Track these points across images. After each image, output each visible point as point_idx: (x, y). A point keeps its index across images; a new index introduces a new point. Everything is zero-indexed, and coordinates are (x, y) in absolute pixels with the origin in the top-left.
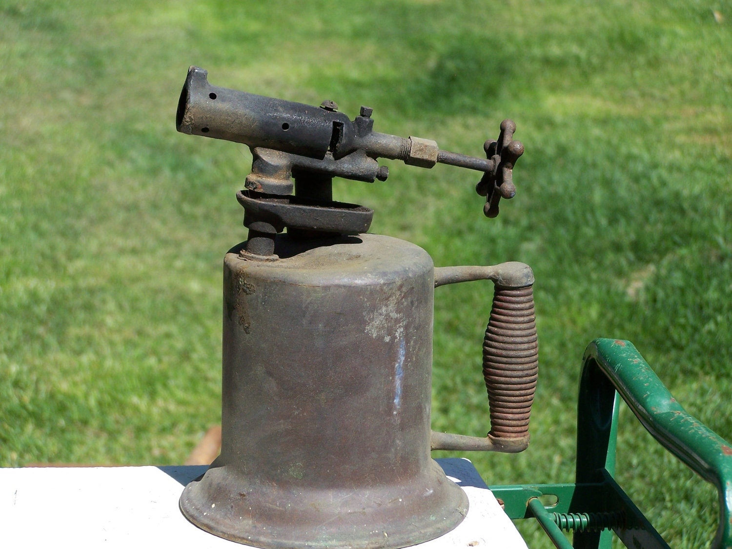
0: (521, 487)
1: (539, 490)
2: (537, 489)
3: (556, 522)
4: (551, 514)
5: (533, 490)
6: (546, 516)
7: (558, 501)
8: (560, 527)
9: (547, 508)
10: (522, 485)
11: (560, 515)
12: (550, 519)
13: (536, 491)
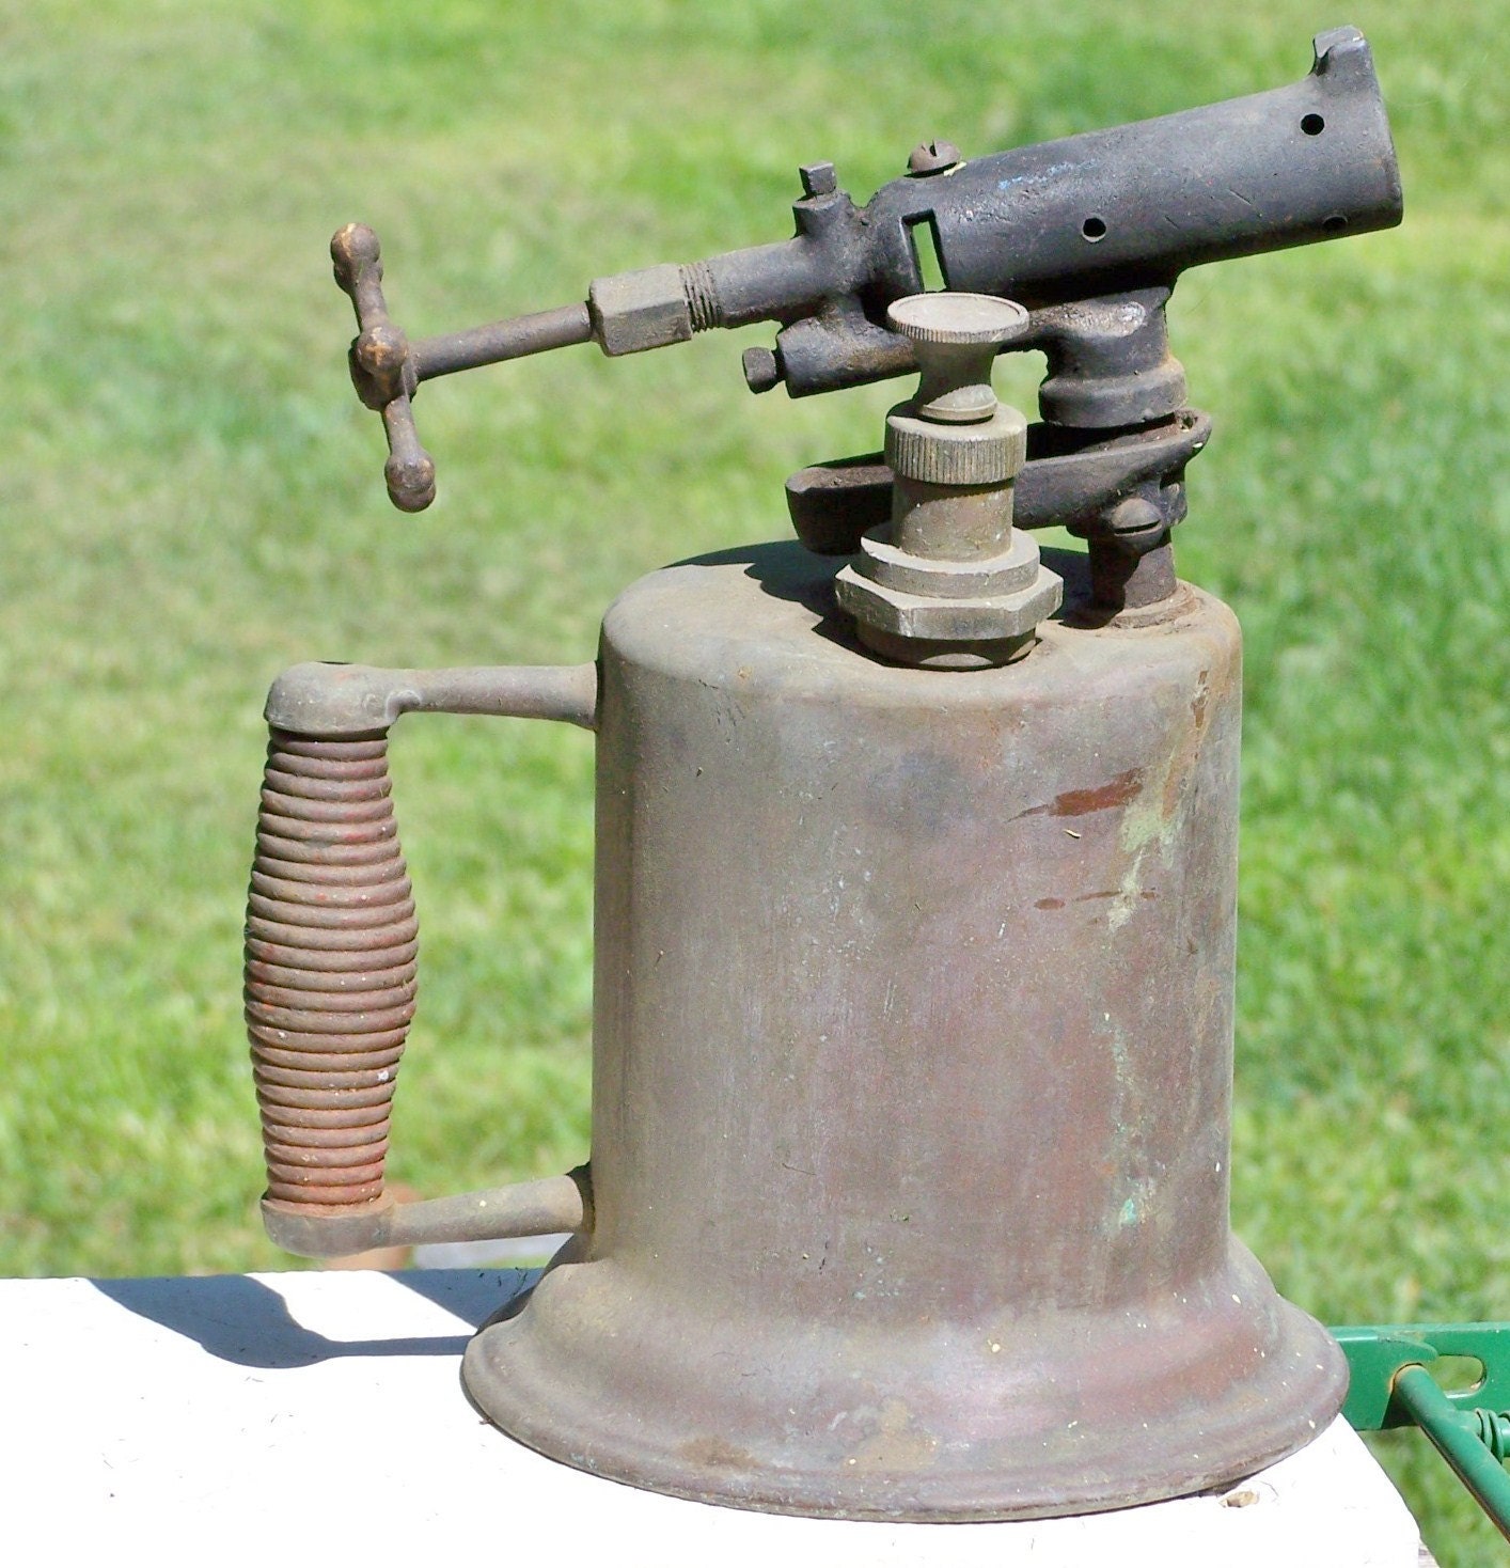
0: (1373, 1333)
1: (1425, 1341)
2: (1421, 1338)
3: (1482, 1436)
4: (1467, 1413)
5: (1409, 1340)
6: (1450, 1420)
7: (1485, 1375)
8: (1495, 1450)
9: (1456, 1396)
10: (1374, 1328)
11: (1494, 1415)
12: (1465, 1427)
13: (1419, 1343)
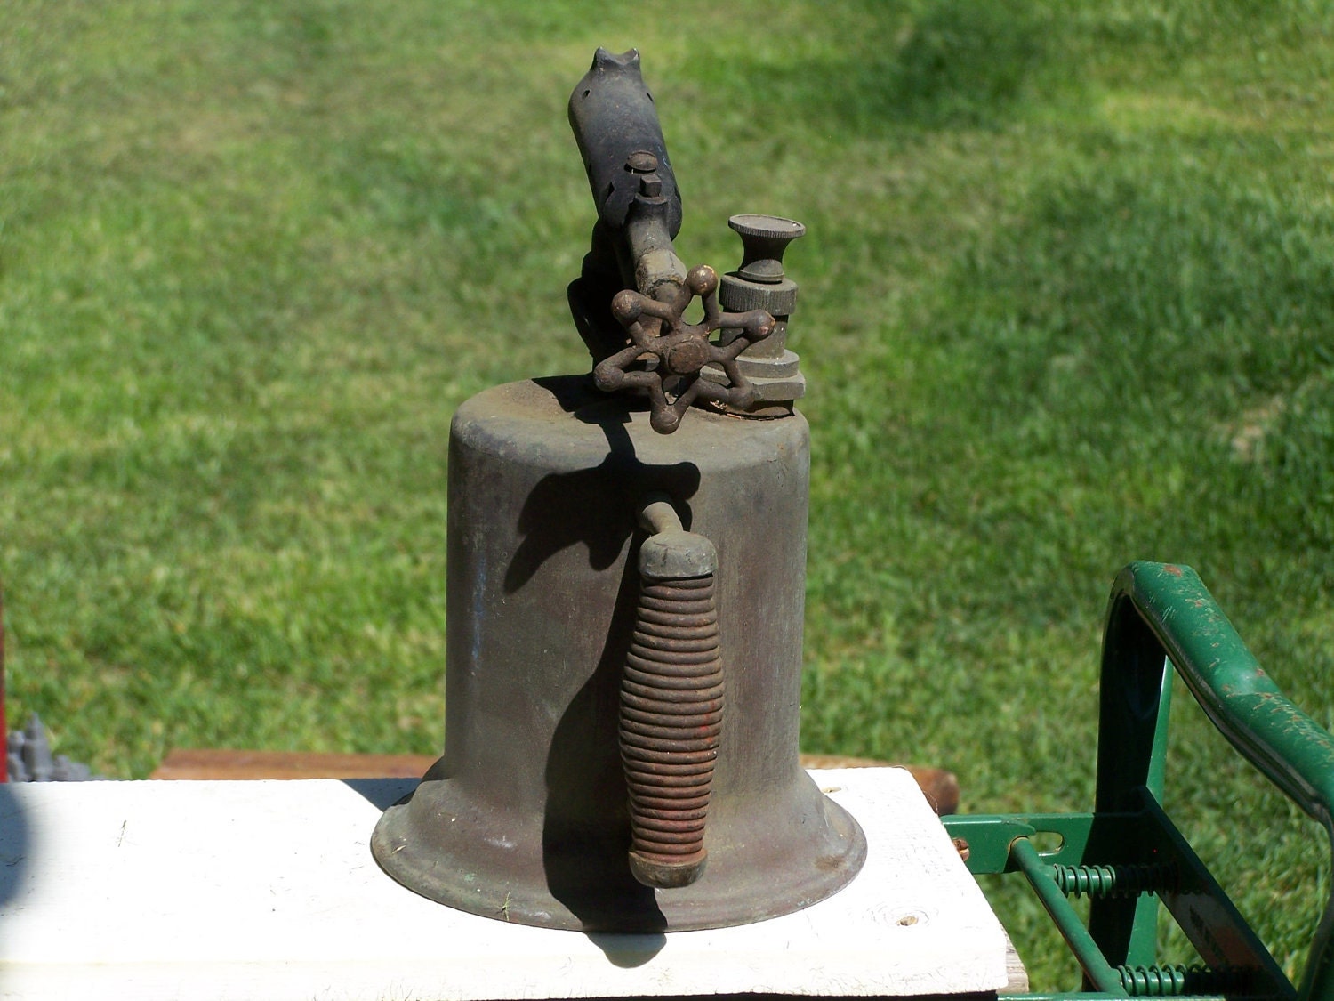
0: (998, 818)
1: (1029, 824)
2: (1027, 822)
3: (1057, 880)
4: (1049, 867)
5: (1020, 823)
6: (1040, 871)
7: (1063, 843)
8: (1064, 889)
9: (1044, 855)
10: (1001, 816)
11: (1064, 868)
12: (1047, 875)
13: (1025, 825)
